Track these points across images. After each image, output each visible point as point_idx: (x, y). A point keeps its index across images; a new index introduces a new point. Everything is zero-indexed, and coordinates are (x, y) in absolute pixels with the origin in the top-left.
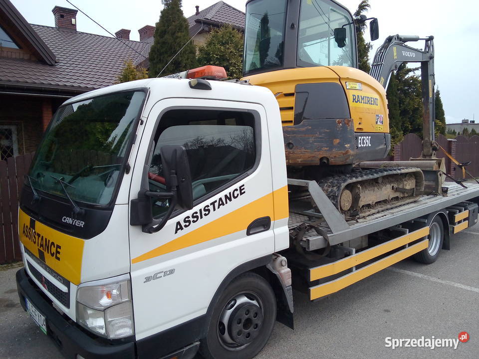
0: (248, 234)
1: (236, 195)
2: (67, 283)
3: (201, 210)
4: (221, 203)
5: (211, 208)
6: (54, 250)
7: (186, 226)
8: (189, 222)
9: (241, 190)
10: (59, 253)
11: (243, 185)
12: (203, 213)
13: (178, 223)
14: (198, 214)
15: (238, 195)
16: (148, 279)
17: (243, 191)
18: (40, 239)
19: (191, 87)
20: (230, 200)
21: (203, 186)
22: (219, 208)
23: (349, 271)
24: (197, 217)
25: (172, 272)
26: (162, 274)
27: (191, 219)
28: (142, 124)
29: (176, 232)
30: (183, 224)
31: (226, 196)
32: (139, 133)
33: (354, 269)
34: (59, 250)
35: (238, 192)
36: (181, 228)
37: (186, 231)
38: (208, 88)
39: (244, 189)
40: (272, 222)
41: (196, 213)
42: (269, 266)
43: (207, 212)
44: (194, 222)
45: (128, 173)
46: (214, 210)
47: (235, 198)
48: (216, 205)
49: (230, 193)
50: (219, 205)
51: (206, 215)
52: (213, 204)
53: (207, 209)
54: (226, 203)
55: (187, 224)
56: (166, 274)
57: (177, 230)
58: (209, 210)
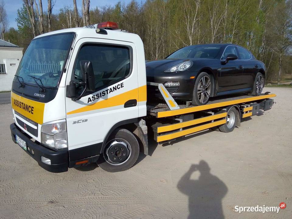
0: (125, 107)
1: (119, 88)
2: (36, 125)
3: (100, 93)
4: (111, 90)
5: (106, 92)
6: (30, 109)
8: (95, 98)
9: (121, 85)
10: (33, 110)
11: (123, 83)
12: (102, 94)
13: (89, 98)
14: (99, 95)
16: (75, 123)
17: (122, 86)
18: (23, 105)
19: (97, 33)
20: (116, 90)
21: (102, 82)
22: (110, 93)
23: (178, 130)
24: (99, 96)
25: (86, 120)
26: (82, 121)
27: (96, 97)
28: (72, 50)
29: (88, 103)
30: (92, 99)
31: (114, 88)
32: (71, 54)
33: (181, 129)
34: (33, 109)
35: (120, 86)
36: (91, 101)
37: (93, 102)
38: (105, 33)
39: (123, 85)
40: (137, 102)
41: (98, 94)
42: (136, 124)
43: (104, 95)
45: (65, 72)
47: (118, 89)
48: (109, 91)
50: (110, 92)
51: (103, 96)
53: (104, 93)
54: (114, 91)
57: (89, 101)
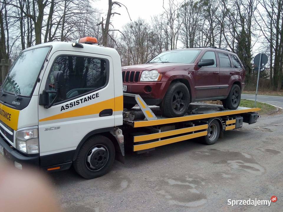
0: (100, 116)
1: (94, 97)
3: (74, 102)
4: (85, 100)
5: (80, 102)
7: (66, 108)
8: (68, 107)
9: (97, 95)
11: (98, 93)
12: (76, 103)
13: (63, 107)
14: (73, 104)
15: (95, 97)
16: (47, 130)
17: (97, 96)
19: (73, 46)
20: (91, 99)
21: (77, 91)
22: (84, 102)
23: (157, 140)
24: (73, 105)
25: (59, 128)
26: (54, 128)
27: (69, 106)
28: (47, 61)
29: (61, 111)
30: (65, 107)
31: (88, 97)
32: (45, 65)
33: (160, 139)
35: (95, 96)
36: (64, 109)
37: (66, 111)
40: (113, 112)
41: (72, 103)
42: (112, 133)
44: (71, 107)
45: (39, 82)
46: (82, 103)
47: (93, 98)
48: (83, 100)
49: (91, 96)
50: (85, 101)
52: (81, 100)
53: (78, 102)
54: (88, 100)
55: (67, 107)
56: (55, 128)
57: (62, 110)
58: (79, 103)
